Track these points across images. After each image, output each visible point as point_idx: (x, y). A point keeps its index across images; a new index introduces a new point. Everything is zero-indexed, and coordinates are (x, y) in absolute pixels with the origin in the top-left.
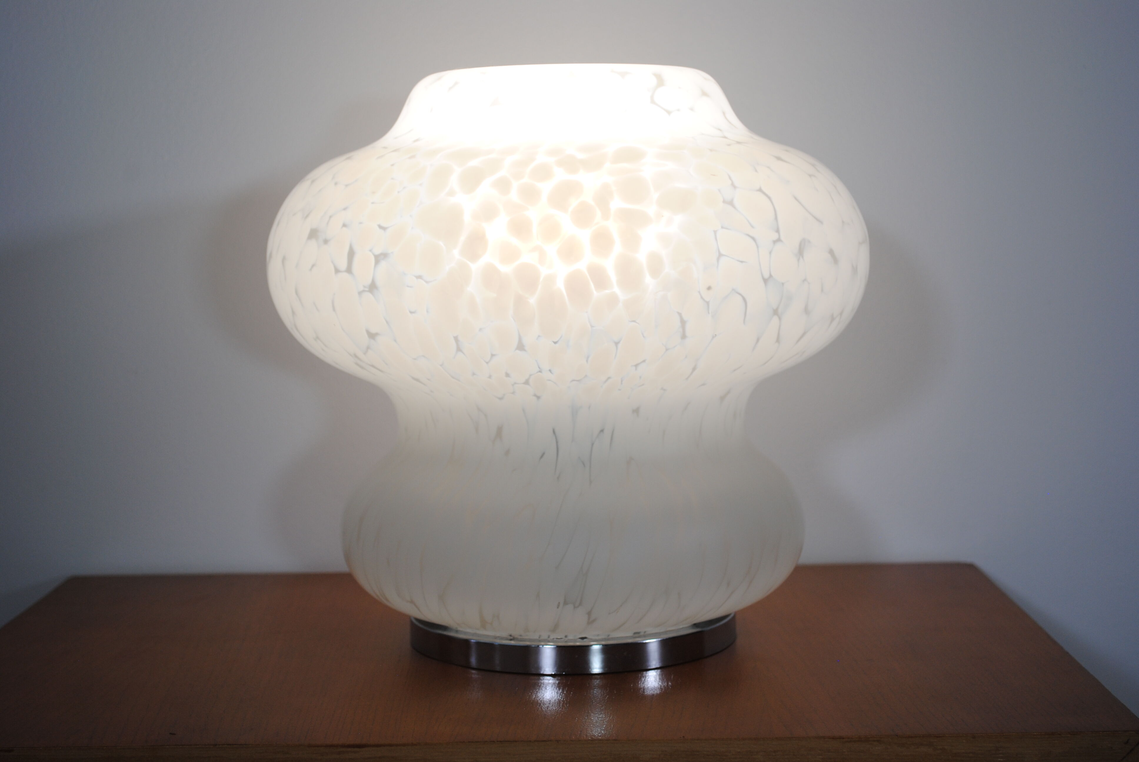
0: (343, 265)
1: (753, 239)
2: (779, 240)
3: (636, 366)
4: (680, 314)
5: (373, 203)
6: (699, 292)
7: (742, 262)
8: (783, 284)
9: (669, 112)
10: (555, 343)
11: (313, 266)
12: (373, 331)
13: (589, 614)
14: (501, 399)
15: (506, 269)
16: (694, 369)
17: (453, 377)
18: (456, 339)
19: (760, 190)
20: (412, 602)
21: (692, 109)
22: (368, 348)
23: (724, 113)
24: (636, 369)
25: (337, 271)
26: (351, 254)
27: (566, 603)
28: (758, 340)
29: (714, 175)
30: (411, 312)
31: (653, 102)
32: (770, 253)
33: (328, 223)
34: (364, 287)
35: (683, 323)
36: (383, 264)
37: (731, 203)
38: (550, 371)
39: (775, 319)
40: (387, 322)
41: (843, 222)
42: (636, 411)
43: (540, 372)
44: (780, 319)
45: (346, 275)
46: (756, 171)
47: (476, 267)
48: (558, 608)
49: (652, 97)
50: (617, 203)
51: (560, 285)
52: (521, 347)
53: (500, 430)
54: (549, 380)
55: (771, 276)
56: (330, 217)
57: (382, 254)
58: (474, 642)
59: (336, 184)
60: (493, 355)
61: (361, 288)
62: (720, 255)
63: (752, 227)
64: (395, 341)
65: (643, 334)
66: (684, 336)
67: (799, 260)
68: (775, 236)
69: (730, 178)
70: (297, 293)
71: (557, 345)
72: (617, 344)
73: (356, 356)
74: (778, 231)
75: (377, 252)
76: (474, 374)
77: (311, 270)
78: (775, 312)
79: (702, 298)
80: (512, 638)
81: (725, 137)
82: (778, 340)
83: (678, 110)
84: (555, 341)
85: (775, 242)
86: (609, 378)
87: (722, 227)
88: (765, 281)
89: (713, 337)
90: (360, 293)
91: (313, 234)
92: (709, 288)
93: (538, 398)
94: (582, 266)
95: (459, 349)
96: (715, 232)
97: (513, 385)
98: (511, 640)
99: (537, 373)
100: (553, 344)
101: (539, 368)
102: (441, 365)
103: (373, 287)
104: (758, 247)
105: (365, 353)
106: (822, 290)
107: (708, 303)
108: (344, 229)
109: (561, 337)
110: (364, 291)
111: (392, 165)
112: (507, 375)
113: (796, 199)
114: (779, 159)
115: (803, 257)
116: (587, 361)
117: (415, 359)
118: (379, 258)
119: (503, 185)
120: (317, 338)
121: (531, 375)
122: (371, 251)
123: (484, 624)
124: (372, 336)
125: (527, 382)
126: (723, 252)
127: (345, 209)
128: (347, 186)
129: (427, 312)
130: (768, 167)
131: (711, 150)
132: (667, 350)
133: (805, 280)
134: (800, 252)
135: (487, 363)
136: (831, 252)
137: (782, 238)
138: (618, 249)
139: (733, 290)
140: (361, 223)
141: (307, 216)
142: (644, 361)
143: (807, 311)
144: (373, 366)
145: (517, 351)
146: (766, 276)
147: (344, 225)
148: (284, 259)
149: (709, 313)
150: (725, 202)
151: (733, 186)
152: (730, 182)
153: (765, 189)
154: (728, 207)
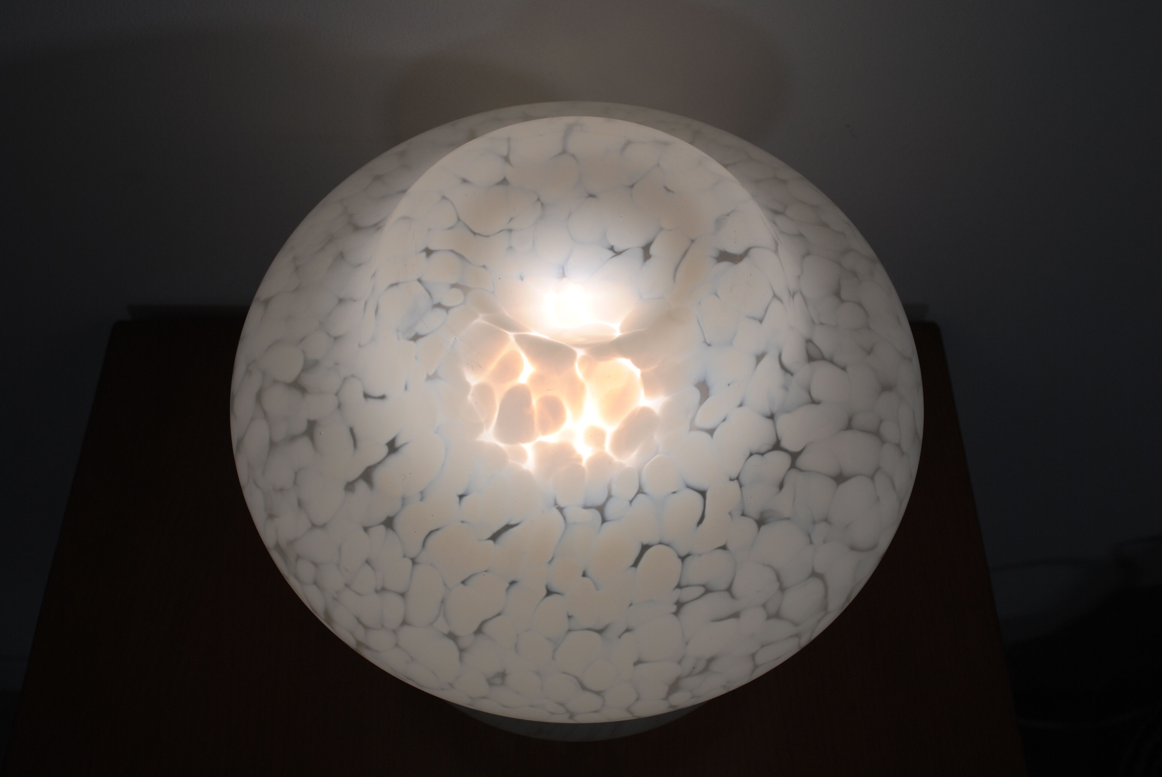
1: (796, 635)
2: (826, 614)
19: (814, 573)
69: (778, 578)
150: (769, 617)
151: (782, 589)
152: (777, 584)
153: (819, 569)
154: (773, 621)
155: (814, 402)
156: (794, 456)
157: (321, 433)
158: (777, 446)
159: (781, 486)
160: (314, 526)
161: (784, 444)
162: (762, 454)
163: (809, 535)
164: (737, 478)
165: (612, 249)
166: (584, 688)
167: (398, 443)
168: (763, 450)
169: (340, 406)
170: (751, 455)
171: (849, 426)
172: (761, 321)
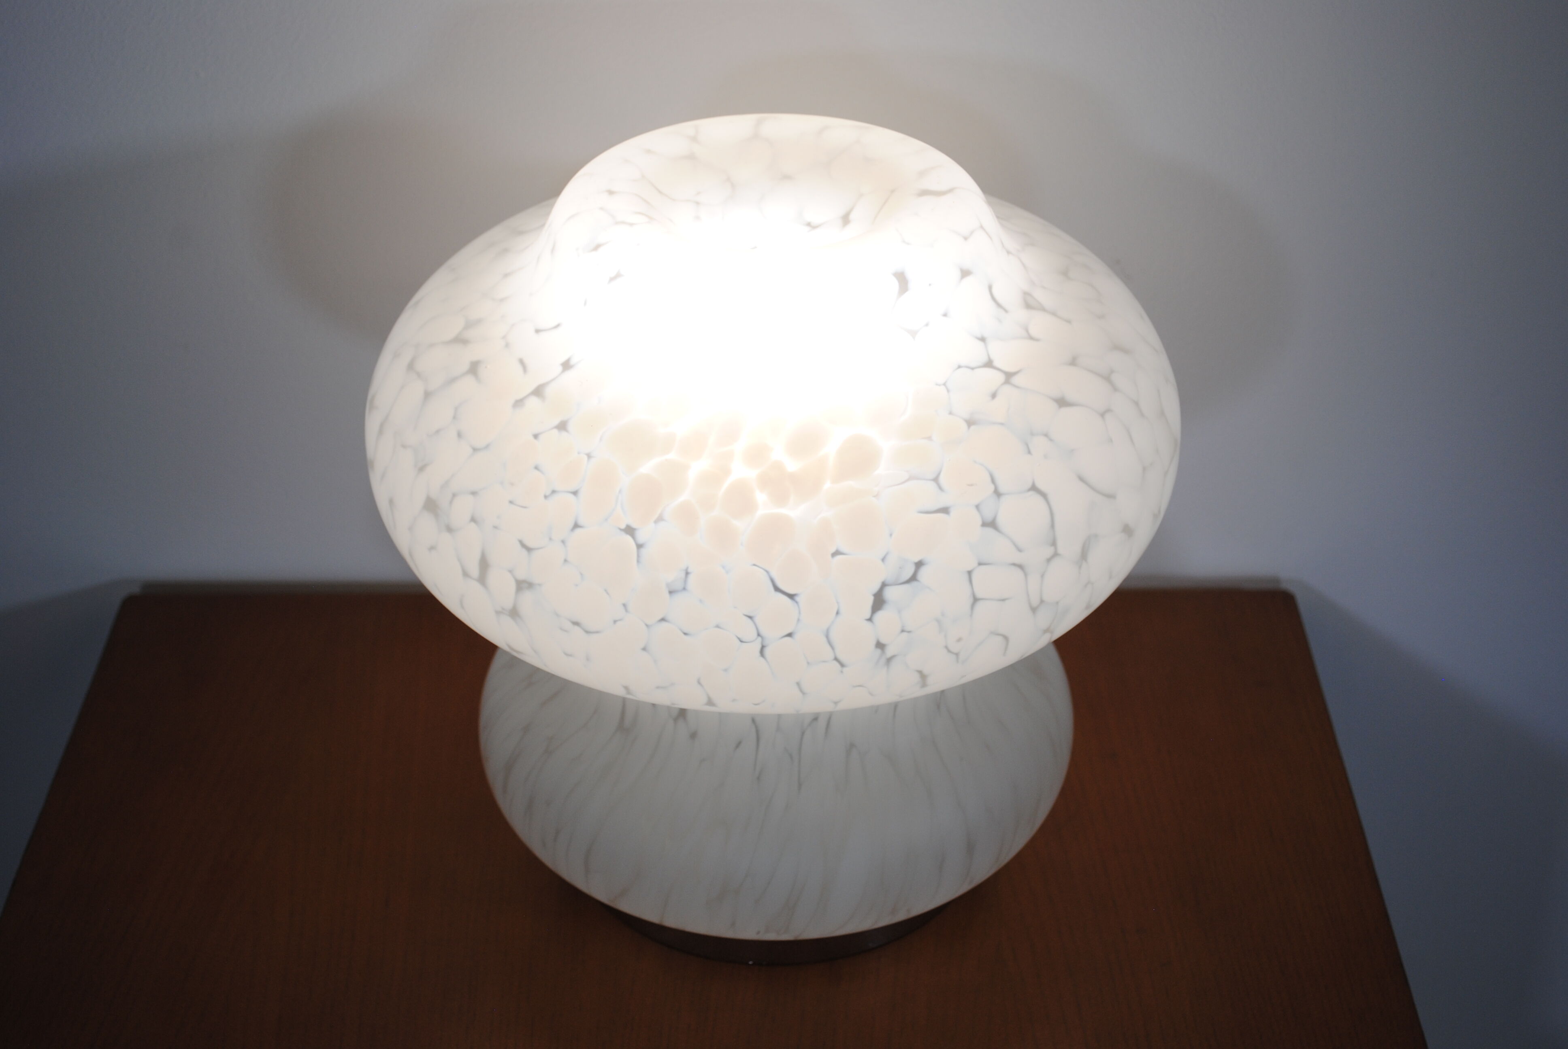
0: (475, 571)
1: (1020, 567)
2: (1056, 554)
4: (920, 672)
6: (948, 645)
7: (1005, 599)
8: (1057, 604)
19: (1034, 488)
25: (466, 574)
32: (1042, 576)
35: (923, 679)
37: (993, 523)
45: (477, 586)
55: (1042, 601)
62: (975, 600)
63: (1020, 550)
67: (1080, 567)
68: (1050, 551)
69: (993, 481)
74: (1054, 544)
78: (1047, 630)
79: (950, 651)
85: (1051, 559)
87: (980, 564)
88: (1034, 610)
92: (960, 639)
96: (970, 573)
104: (1026, 573)
107: (958, 652)
113: (1081, 478)
115: (1086, 560)
126: (979, 595)
130: (1047, 436)
133: (1088, 583)
134: (1084, 556)
136: (1125, 526)
137: (1061, 550)
139: (993, 631)
146: (1035, 602)
149: (958, 661)
150: (984, 524)
151: (998, 494)
152: (992, 487)
153: (1040, 485)
154: (990, 531)
155: (1031, 338)
156: (1009, 376)
157: (486, 367)
158: (989, 364)
159: (994, 396)
160: (475, 450)
161: (996, 363)
162: (973, 369)
163: (1027, 445)
164: (944, 384)
165: (809, 224)
166: (777, 589)
167: (572, 362)
168: (973, 365)
169: (507, 345)
170: (959, 367)
171: (1073, 362)
172: (966, 239)
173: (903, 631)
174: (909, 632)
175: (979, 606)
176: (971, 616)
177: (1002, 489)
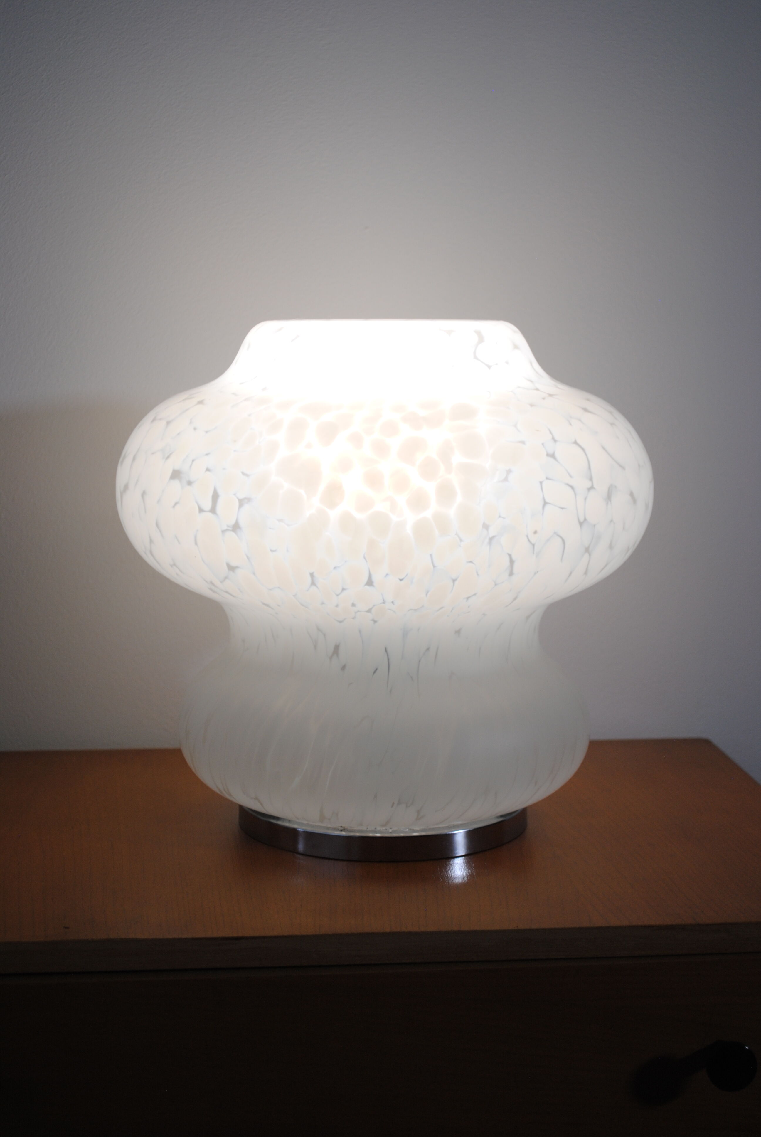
0: (207, 505)
1: (572, 487)
2: (592, 488)
3: (468, 598)
4: (510, 555)
5: (235, 451)
6: (527, 536)
7: (562, 508)
8: (594, 526)
9: (489, 367)
10: (401, 580)
11: (176, 504)
12: (233, 564)
13: (419, 812)
14: (340, 622)
15: (359, 516)
16: (515, 599)
17: (302, 605)
18: (312, 575)
19: (575, 443)
20: (257, 799)
21: (507, 363)
22: (226, 578)
23: (531, 363)
24: (467, 601)
25: (201, 510)
26: (215, 497)
27: (399, 803)
28: (571, 573)
29: (538, 431)
30: (272, 551)
31: (475, 357)
32: (585, 499)
33: (191, 466)
34: (228, 526)
35: (512, 562)
36: (246, 507)
37: (552, 456)
38: (392, 602)
39: (587, 555)
40: (248, 558)
41: (639, 465)
42: (458, 632)
43: (384, 603)
44: (590, 555)
45: (210, 515)
46: (571, 424)
47: (334, 514)
48: (392, 807)
49: (475, 353)
50: (458, 458)
51: (409, 529)
52: (370, 583)
53: (337, 648)
54: (390, 609)
55: (585, 519)
56: (193, 461)
57: (245, 498)
58: (302, 831)
59: (195, 429)
60: (343, 589)
61: (225, 528)
62: (545, 503)
63: (571, 477)
64: (254, 574)
65: (477, 573)
66: (511, 574)
67: (607, 504)
68: (589, 484)
69: (551, 432)
70: (157, 525)
71: (402, 582)
72: (454, 581)
73: (212, 583)
74: (591, 479)
75: (241, 497)
76: (323, 603)
77: (174, 507)
78: (587, 550)
79: (529, 541)
80: (342, 828)
81: (537, 389)
82: (586, 573)
83: (497, 364)
84: (401, 578)
85: (589, 489)
86: (442, 608)
87: (547, 478)
88: (581, 524)
89: (535, 573)
90: (223, 532)
91: (176, 475)
92: (535, 532)
93: (375, 622)
94: (428, 514)
95: (313, 583)
96: (541, 483)
97: (356, 613)
98: (341, 831)
99: (381, 603)
100: (399, 580)
101: (383, 600)
102: (294, 596)
103: (236, 527)
104: (575, 494)
105: (221, 582)
106: (624, 528)
107: (533, 545)
108: (208, 472)
109: (407, 575)
110: (227, 530)
111: (250, 415)
112: (353, 605)
113: (604, 449)
114: (586, 410)
115: (610, 501)
116: (426, 595)
117: (271, 590)
118: (241, 502)
119: (357, 440)
120: (174, 565)
121: (374, 606)
122: (235, 495)
123: (322, 818)
124: (232, 568)
125: (369, 611)
126: (547, 500)
127: (207, 454)
128: (207, 432)
129: (287, 551)
130: (580, 420)
131: (532, 405)
132: (496, 585)
133: (611, 521)
134: (609, 497)
135: (337, 595)
136: (632, 494)
137: (595, 486)
138: (459, 499)
139: (555, 533)
140: (224, 469)
141: (168, 457)
142: (475, 594)
143: (611, 547)
144: (227, 592)
145: (367, 587)
146: (582, 519)
147: (208, 470)
148: (144, 494)
149: (534, 553)
150: (548, 455)
151: (554, 440)
152: (551, 436)
153: (579, 441)
154: (551, 460)
163: (569, 421)
170: (519, 387)
173: (500, 517)
174: (504, 518)
175: (547, 507)
176: (543, 514)
177: (556, 438)
